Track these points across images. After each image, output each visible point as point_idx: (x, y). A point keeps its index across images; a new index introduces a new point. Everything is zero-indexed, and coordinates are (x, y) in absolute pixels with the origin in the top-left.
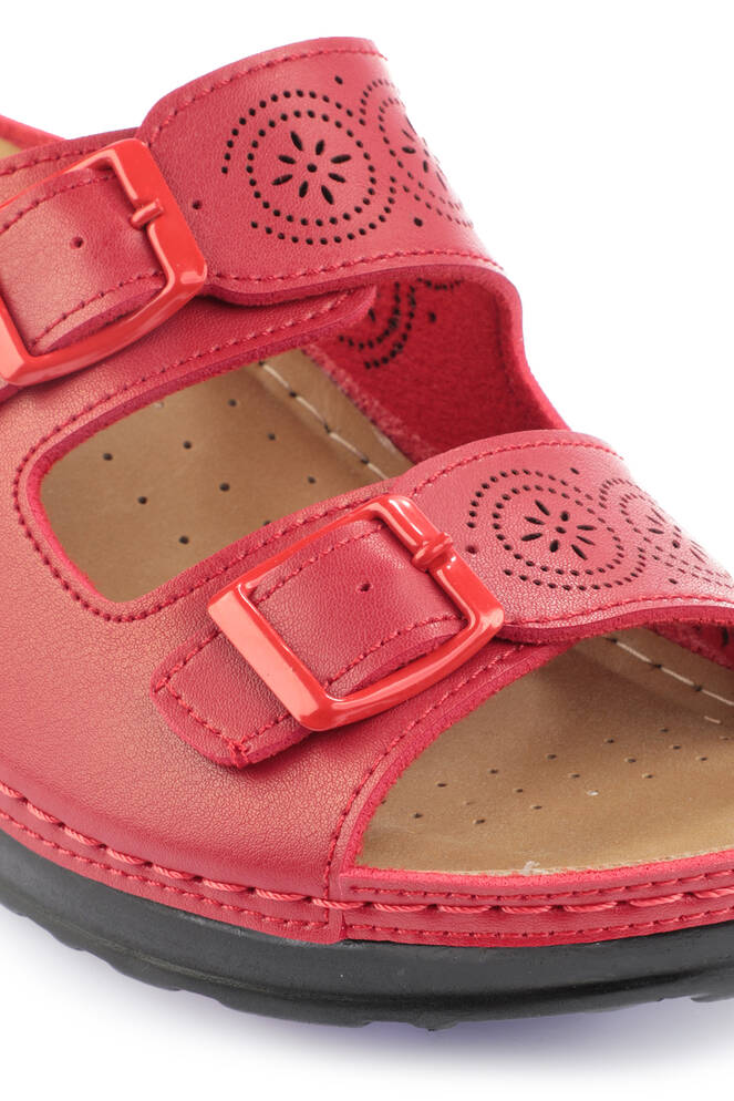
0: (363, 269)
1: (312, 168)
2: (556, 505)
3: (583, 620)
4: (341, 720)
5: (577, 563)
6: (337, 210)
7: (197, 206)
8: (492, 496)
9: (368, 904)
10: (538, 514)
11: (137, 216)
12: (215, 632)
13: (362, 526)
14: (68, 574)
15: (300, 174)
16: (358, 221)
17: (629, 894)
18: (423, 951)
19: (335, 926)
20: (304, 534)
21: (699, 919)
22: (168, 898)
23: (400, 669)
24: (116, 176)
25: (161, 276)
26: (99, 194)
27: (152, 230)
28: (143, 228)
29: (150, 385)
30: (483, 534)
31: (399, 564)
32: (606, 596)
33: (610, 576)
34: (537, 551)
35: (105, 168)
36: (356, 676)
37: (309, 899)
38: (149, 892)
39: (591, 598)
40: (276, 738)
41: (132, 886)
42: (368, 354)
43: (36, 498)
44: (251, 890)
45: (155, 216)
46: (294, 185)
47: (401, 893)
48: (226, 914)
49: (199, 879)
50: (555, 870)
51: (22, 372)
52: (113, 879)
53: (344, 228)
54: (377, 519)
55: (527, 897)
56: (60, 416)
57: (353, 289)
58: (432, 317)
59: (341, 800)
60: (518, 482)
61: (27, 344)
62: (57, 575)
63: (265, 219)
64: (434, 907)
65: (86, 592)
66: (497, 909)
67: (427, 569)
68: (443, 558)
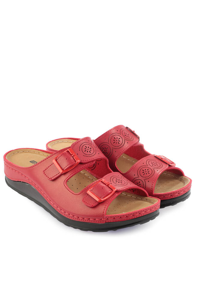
0: (95, 159)
1: (88, 149)
2: (118, 179)
3: (124, 189)
4: (102, 201)
5: (121, 184)
6: (91, 153)
7: (77, 154)
8: (112, 178)
9: (108, 219)
10: (116, 180)
11: (72, 155)
12: (88, 194)
13: (100, 182)
14: (71, 191)
15: (87, 150)
16: (93, 154)
17: (134, 214)
18: (114, 223)
19: (104, 221)
20: (94, 184)
21: (140, 216)
22: (87, 221)
23: (107, 195)
24: (69, 152)
25: (75, 161)
26: (67, 154)
27: (74, 157)
28: (73, 157)
29: (76, 172)
30: (112, 182)
31: (105, 186)
32: (125, 186)
33: (125, 185)
34: (117, 183)
35: (68, 151)
36: (103, 197)
37: (101, 219)
38: (84, 221)
39: (124, 187)
40: (96, 204)
41: (82, 221)
42: (92, 169)
43: (66, 185)
44: (95, 219)
45: (74, 156)
46: (87, 151)
47: (111, 217)
48: (93, 222)
49: (90, 219)
50: (126, 213)
51: (62, 172)
52: (80, 220)
53: (92, 155)
54: (102, 182)
55: (124, 216)
56: (67, 176)
57: (93, 161)
58: (98, 164)
59: (103, 209)
60: (114, 177)
61: (63, 170)
62: (70, 191)
63: (85, 155)
64: (114, 218)
65: (73, 193)
66: (121, 217)
67: (108, 186)
68: (109, 184)
